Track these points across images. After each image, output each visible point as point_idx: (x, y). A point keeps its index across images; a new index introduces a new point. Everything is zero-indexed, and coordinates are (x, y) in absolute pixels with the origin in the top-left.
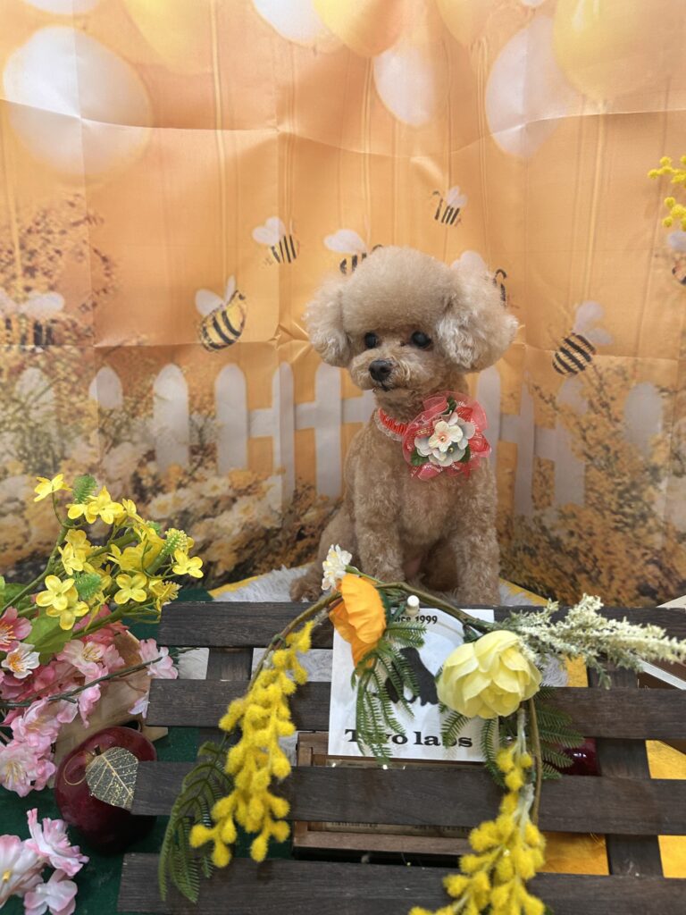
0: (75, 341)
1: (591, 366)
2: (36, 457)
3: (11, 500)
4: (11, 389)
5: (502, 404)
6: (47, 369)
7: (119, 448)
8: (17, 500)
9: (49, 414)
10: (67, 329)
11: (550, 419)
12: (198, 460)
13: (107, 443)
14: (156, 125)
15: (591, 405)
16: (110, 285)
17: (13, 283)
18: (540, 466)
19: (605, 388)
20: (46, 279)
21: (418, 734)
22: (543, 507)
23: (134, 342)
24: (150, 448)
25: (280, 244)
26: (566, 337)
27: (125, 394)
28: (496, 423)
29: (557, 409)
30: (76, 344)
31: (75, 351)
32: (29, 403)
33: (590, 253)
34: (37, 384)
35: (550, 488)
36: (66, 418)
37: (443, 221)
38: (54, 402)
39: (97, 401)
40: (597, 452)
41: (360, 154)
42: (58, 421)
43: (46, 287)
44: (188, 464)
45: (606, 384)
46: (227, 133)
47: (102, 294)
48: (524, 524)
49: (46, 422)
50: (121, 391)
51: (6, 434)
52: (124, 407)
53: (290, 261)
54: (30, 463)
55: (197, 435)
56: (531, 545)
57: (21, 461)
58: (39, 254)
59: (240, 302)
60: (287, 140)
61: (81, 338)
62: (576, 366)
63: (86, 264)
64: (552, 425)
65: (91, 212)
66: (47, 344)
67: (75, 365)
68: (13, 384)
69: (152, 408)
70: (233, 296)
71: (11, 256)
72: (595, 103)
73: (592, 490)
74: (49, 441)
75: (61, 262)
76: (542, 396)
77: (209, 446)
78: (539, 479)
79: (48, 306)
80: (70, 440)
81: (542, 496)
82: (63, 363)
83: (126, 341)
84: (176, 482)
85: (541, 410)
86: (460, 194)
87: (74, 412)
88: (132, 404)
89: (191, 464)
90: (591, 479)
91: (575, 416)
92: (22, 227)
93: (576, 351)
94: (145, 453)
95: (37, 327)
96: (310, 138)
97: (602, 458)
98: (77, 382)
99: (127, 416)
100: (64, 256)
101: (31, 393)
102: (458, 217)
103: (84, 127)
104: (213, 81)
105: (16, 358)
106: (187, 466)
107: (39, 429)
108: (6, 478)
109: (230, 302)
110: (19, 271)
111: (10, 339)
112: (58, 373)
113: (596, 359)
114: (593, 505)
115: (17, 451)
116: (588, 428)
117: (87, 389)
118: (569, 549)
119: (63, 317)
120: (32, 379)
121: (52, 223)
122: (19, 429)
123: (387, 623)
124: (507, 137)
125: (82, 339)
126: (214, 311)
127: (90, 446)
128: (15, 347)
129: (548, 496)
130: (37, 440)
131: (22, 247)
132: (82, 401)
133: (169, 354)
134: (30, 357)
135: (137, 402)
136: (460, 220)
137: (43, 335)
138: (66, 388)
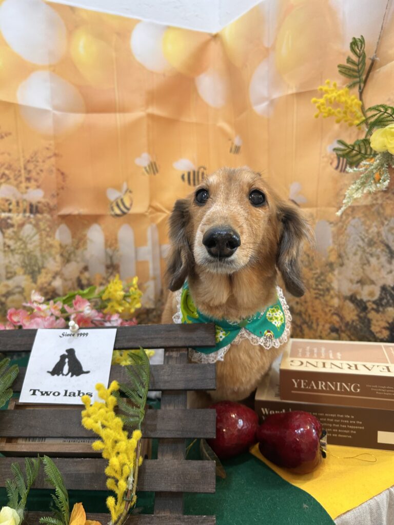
0: (49, 212)
4: (18, 234)
6: (36, 225)
7: (70, 264)
8: (20, 287)
9: (36, 246)
10: (45, 206)
12: (110, 272)
13: (64, 262)
14: (87, 113)
16: (65, 186)
17: (20, 185)
20: (35, 183)
23: (76, 212)
24: (86, 265)
25: (149, 166)
31: (48, 216)
32: (27, 241)
34: (31, 232)
36: (45, 248)
37: (233, 153)
38: (39, 241)
39: (59, 240)
41: (190, 122)
42: (41, 250)
43: (35, 187)
44: (105, 274)
46: (122, 115)
47: (61, 190)
49: (35, 250)
50: (71, 236)
51: (16, 255)
52: (72, 244)
53: (155, 174)
54: (27, 270)
55: (109, 259)
57: (23, 268)
58: (33, 172)
59: (130, 194)
60: (151, 117)
63: (54, 176)
65: (57, 152)
66: (36, 213)
67: (49, 223)
68: (19, 231)
69: (86, 245)
70: (126, 192)
71: (20, 173)
72: (292, 88)
74: (36, 260)
75: (43, 175)
77: (115, 265)
79: (36, 195)
80: (47, 259)
82: (43, 222)
83: (73, 212)
84: (99, 283)
86: (240, 138)
87: (48, 245)
88: (76, 243)
92: (25, 160)
94: (83, 267)
95: (31, 205)
97: (306, 261)
98: (50, 231)
99: (73, 248)
100: (44, 172)
101: (28, 236)
102: (240, 150)
103: (54, 114)
104: (115, 92)
105: (21, 220)
107: (32, 253)
108: (15, 276)
109: (125, 194)
110: (23, 179)
111: (18, 211)
112: (41, 227)
115: (21, 263)
117: (54, 234)
119: (43, 200)
120: (28, 229)
121: (39, 158)
122: (22, 253)
125: (52, 211)
126: (117, 199)
127: (56, 262)
130: (31, 259)
131: (25, 168)
132: (52, 240)
133: (95, 219)
134: (28, 219)
135: (79, 242)
137: (34, 209)
138: (44, 234)
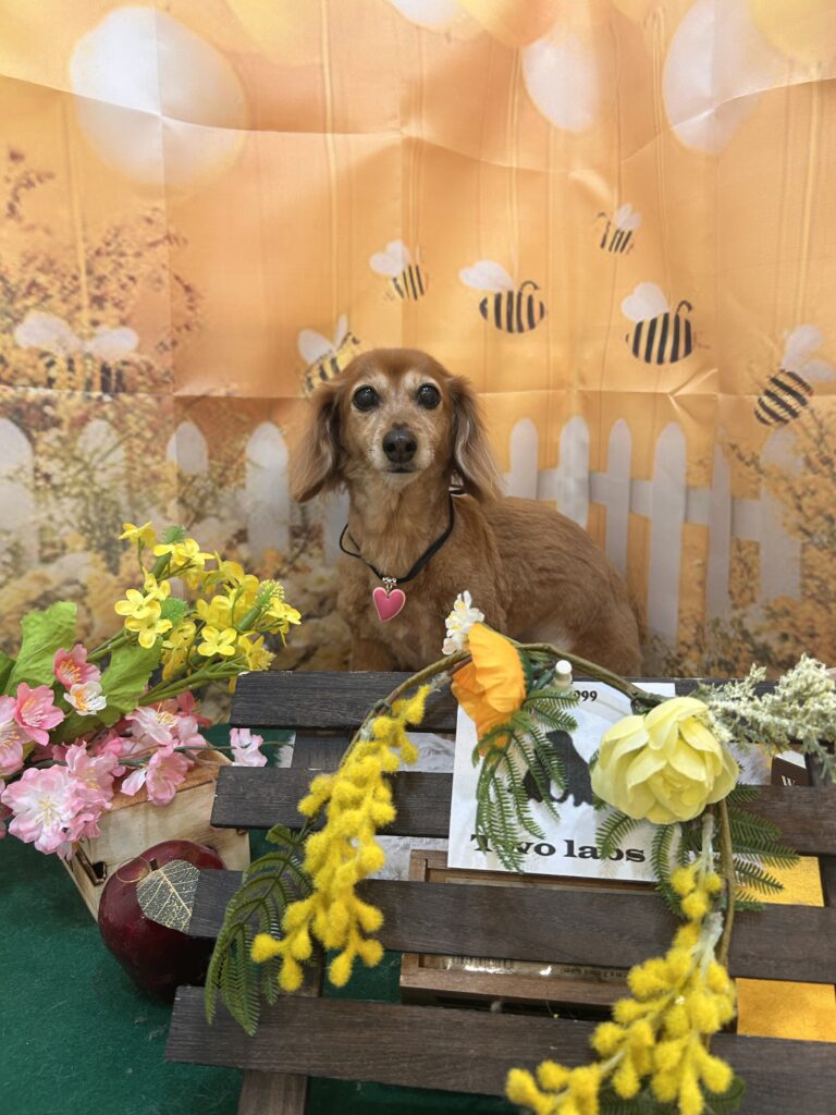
0: (150, 388)
1: (807, 411)
2: (101, 530)
3: (70, 582)
4: (71, 445)
5: (688, 474)
6: (117, 422)
7: (203, 524)
8: (77, 582)
9: (117, 478)
10: (141, 373)
11: (753, 487)
12: (301, 545)
13: (187, 518)
14: (253, 127)
15: (808, 462)
16: (194, 321)
17: (77, 315)
18: (740, 549)
19: (827, 438)
20: (116, 312)
21: (570, 844)
22: (743, 606)
23: (221, 392)
24: (241, 527)
25: (404, 274)
26: (773, 376)
27: (211, 457)
28: (681, 499)
29: (761, 472)
30: (151, 391)
31: (150, 401)
32: (94, 463)
33: (804, 262)
34: (104, 440)
35: (753, 578)
36: (139, 483)
37: (610, 249)
38: (125, 463)
39: (176, 462)
40: (817, 526)
41: (505, 168)
42: (129, 486)
43: (116, 321)
44: (287, 549)
45: (827, 433)
46: (339, 137)
47: (184, 331)
48: (718, 629)
49: (114, 487)
50: (206, 453)
51: (66, 500)
52: (209, 473)
53: (416, 297)
54: (93, 538)
55: (299, 513)
56: (728, 658)
57: (82, 534)
58: (109, 281)
59: (353, 347)
60: (414, 147)
61: (157, 384)
62: (786, 413)
63: (165, 293)
64: (756, 494)
65: (173, 231)
66: (117, 391)
67: (150, 418)
68: (75, 439)
69: (243, 477)
70: (345, 340)
71: (75, 283)
72: (806, 69)
73: (811, 576)
74: (117, 512)
75: (135, 291)
76: (741, 458)
77: (314, 528)
78: (739, 568)
79: (118, 344)
80: (143, 511)
81: (743, 591)
82: (135, 415)
83: (213, 390)
84: (272, 571)
85: (740, 475)
86: (633, 212)
87: (147, 476)
88: (219, 470)
89: (292, 549)
90: (810, 562)
91: (786, 479)
92: (89, 248)
93: (787, 393)
94: (234, 532)
95: (105, 370)
96: (441, 145)
97: (823, 532)
98: (153, 438)
99: (212, 485)
100: (139, 284)
101: (96, 451)
102: (630, 242)
103: (165, 127)
104: (323, 74)
105: (79, 407)
106: (286, 551)
107: (106, 495)
108: (64, 554)
109: (341, 347)
110: (85, 301)
111: (72, 384)
112: (130, 428)
113: (815, 401)
114: (812, 596)
115: (79, 521)
116: (804, 494)
117: (164, 448)
118: (780, 658)
119: (137, 358)
120: (97, 434)
121: (125, 244)
122: (81, 495)
123: (528, 693)
124: (691, 128)
125: (160, 386)
126: (321, 358)
127: (167, 519)
128: (79, 394)
129: (752, 589)
130: (103, 510)
131: (89, 272)
132: (158, 463)
133: (265, 409)
134: (97, 407)
135: (226, 468)
136: (632, 246)
137: (112, 380)
138: (138, 446)
